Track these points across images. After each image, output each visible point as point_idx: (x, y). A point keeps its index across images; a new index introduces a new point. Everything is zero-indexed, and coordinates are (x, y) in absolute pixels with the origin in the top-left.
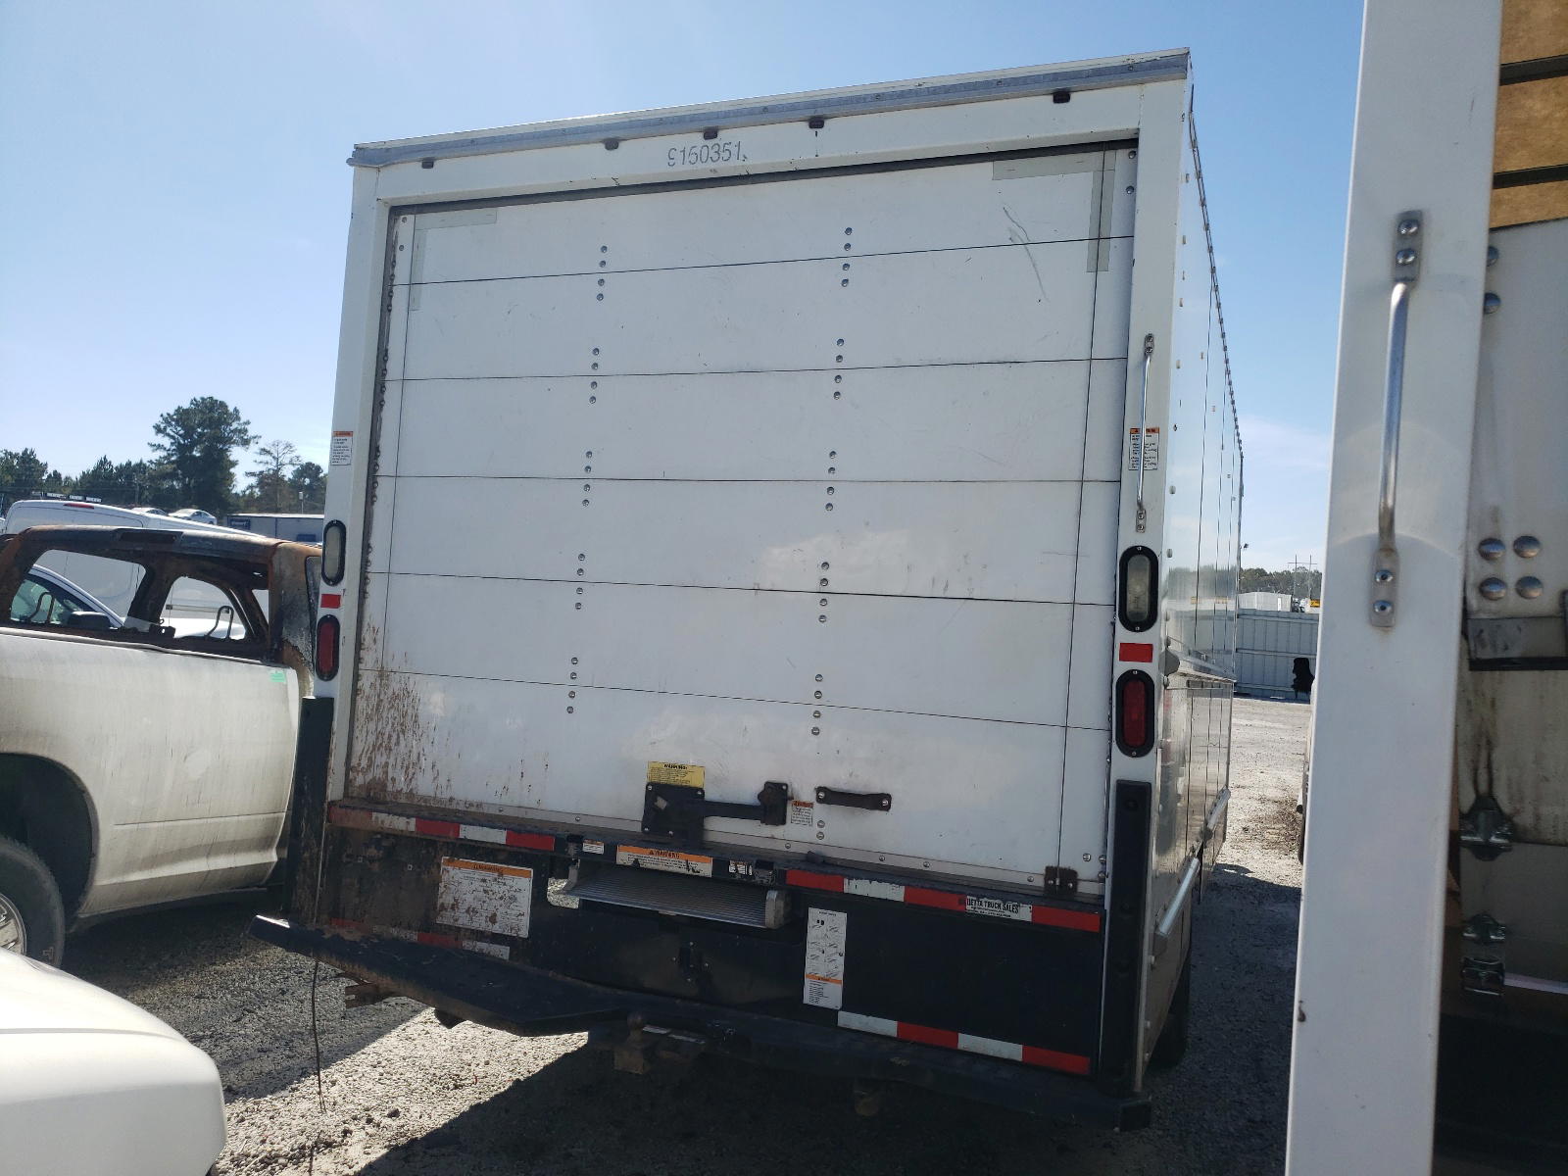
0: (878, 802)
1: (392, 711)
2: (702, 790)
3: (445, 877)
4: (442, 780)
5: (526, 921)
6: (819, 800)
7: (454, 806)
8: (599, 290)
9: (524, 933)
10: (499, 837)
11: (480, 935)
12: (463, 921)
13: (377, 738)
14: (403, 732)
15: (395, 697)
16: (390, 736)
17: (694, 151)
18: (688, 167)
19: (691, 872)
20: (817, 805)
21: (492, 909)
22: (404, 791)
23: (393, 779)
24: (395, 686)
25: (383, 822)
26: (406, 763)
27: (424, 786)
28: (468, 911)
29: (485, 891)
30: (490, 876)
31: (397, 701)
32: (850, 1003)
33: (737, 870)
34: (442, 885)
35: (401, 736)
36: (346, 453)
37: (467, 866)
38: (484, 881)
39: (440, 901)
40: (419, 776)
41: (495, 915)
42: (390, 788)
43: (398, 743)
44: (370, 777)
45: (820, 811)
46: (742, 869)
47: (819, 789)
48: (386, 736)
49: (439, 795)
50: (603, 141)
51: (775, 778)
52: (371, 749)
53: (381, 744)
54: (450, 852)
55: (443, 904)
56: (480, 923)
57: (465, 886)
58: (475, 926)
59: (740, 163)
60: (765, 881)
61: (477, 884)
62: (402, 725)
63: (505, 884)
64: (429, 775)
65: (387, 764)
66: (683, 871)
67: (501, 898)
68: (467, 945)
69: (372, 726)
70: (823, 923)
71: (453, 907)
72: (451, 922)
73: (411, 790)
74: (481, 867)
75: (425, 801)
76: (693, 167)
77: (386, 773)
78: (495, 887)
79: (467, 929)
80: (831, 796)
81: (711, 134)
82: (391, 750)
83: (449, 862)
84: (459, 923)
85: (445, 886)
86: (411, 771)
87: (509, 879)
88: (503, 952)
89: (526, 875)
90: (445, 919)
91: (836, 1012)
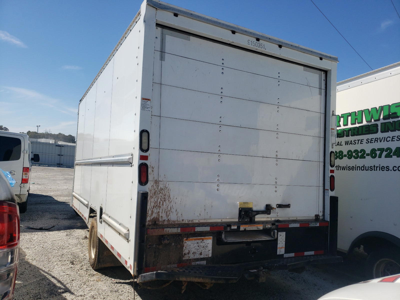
0: (288, 206)
1: (160, 194)
2: (252, 208)
3: (185, 245)
4: (179, 215)
5: (211, 252)
6: (277, 207)
7: (184, 222)
8: (222, 71)
9: (210, 255)
10: (208, 229)
11: (197, 260)
12: (192, 256)
13: (155, 204)
14: (165, 201)
15: (162, 189)
16: (160, 202)
17: (254, 42)
18: (252, 46)
19: (258, 229)
20: (277, 208)
21: (200, 251)
22: (166, 220)
23: (162, 217)
24: (161, 186)
25: (168, 231)
26: (166, 211)
27: (173, 217)
28: (193, 254)
29: (198, 246)
30: (199, 241)
31: (162, 191)
32: (286, 252)
33: (268, 227)
34: (184, 247)
35: (164, 202)
36: (148, 106)
37: (192, 240)
38: (198, 243)
39: (184, 253)
40: (171, 214)
41: (202, 252)
42: (160, 220)
43: (163, 205)
44: (152, 217)
45: (278, 210)
46: (269, 226)
47: (277, 205)
48: (158, 203)
49: (178, 219)
50: (231, 31)
51: (268, 203)
52: (152, 208)
53: (157, 206)
54: (186, 236)
55: (185, 253)
56: (197, 256)
57: (192, 246)
58: (196, 257)
59: (264, 50)
60: (274, 228)
61: (196, 245)
62: (164, 198)
63: (204, 243)
64: (175, 213)
65: (159, 212)
66: (256, 229)
67: (203, 247)
68: (193, 263)
69: (152, 200)
70: (281, 235)
71: (188, 253)
72: (188, 258)
73: (169, 219)
74: (197, 239)
75: (174, 222)
76: (253, 47)
77: (159, 215)
78: (201, 244)
79: (193, 259)
80: (280, 206)
81: (258, 40)
82: (160, 207)
83: (186, 239)
84: (190, 258)
85: (185, 248)
86: (168, 213)
87: (205, 241)
88: (204, 263)
89: (210, 239)
90: (186, 258)
91: (283, 255)
